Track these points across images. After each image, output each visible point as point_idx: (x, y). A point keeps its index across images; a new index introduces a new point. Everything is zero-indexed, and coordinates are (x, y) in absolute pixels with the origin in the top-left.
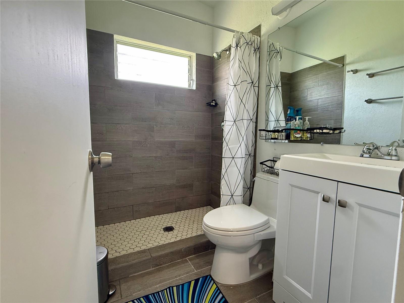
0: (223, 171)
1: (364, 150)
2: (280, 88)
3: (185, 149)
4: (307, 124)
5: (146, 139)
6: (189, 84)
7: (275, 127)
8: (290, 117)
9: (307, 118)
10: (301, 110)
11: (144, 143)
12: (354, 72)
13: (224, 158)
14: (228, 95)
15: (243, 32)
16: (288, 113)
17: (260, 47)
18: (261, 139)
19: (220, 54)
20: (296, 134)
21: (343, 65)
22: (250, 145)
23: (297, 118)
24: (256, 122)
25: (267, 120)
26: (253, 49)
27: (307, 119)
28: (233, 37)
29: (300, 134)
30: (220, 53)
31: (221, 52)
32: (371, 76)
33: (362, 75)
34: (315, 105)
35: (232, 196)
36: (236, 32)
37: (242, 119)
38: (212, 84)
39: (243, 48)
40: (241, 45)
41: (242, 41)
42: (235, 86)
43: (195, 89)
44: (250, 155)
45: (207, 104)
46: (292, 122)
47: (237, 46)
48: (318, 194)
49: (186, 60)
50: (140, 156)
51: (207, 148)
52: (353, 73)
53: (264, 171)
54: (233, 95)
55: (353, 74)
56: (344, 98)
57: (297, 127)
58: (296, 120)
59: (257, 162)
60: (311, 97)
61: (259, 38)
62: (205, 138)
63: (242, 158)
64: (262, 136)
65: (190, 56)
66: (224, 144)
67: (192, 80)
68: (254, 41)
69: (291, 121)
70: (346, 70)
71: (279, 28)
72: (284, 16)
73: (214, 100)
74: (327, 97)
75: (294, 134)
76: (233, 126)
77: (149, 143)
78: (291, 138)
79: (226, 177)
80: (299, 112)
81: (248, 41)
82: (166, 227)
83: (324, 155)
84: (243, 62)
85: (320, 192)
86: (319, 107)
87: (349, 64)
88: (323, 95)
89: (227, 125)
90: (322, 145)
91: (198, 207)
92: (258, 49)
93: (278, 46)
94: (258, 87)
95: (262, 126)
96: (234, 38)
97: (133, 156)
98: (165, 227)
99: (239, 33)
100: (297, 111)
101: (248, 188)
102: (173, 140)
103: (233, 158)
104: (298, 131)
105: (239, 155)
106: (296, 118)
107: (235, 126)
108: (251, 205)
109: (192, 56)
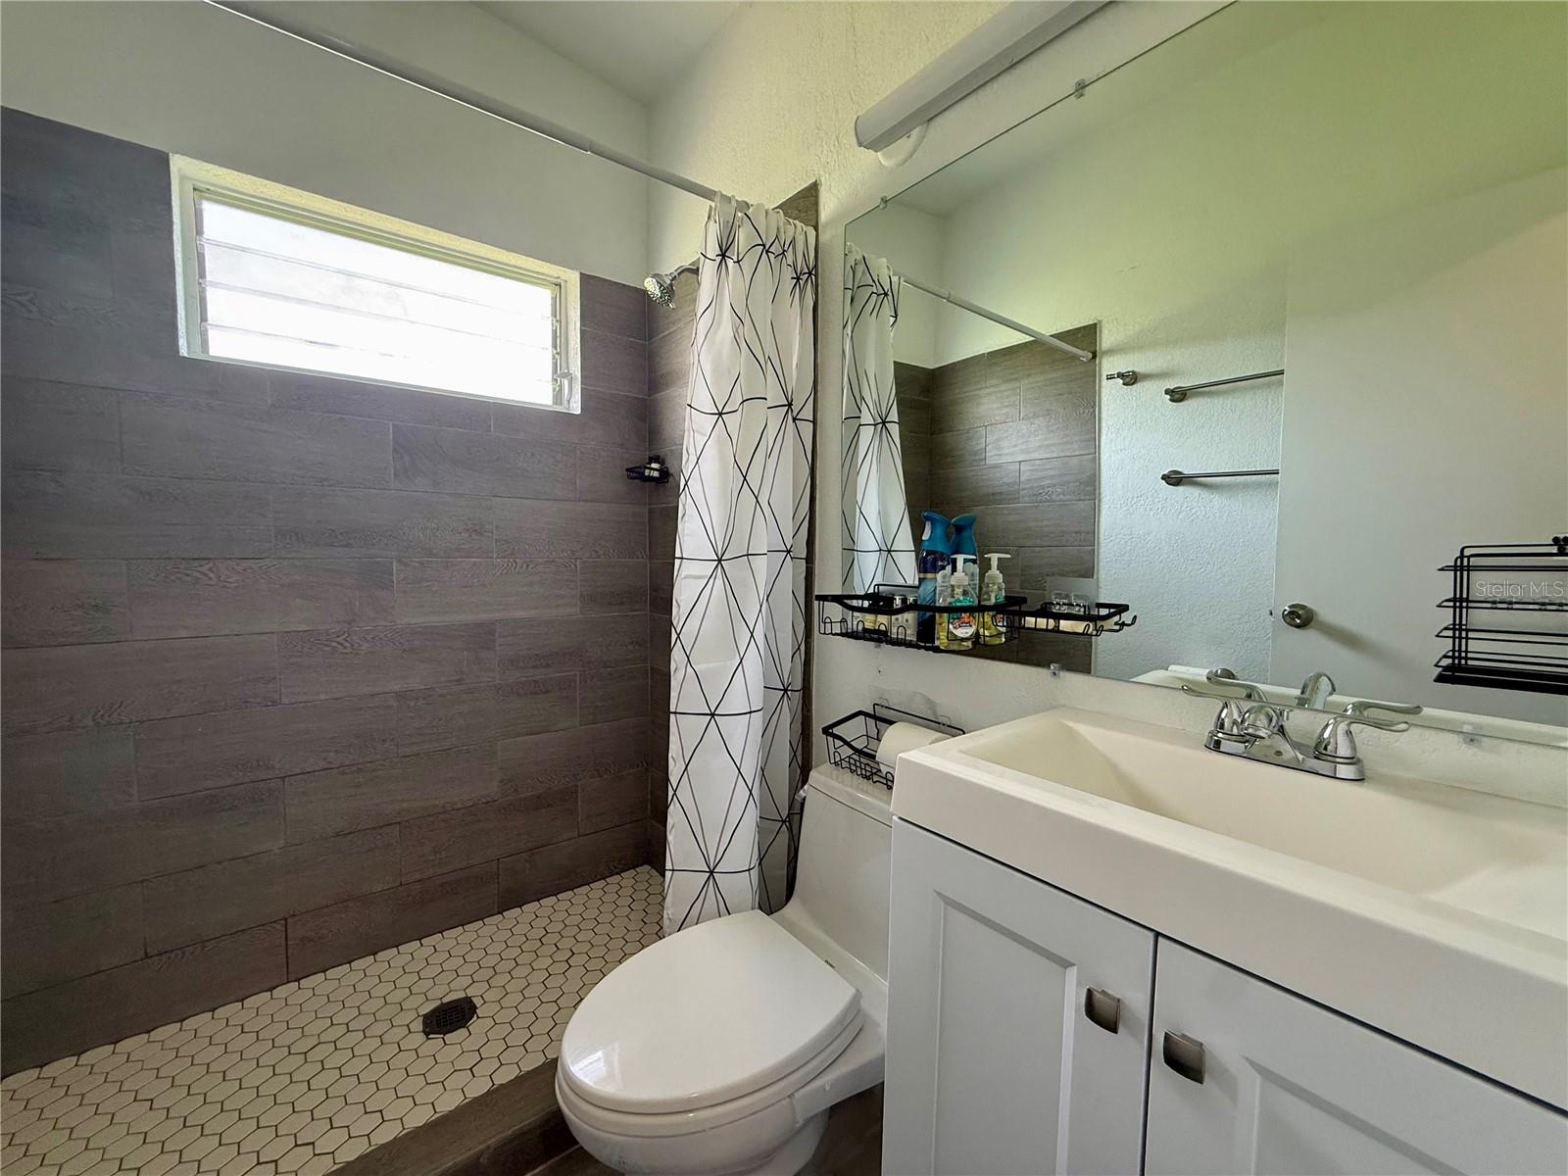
0: (675, 770)
1: (1223, 716)
2: (895, 429)
3: (537, 652)
4: (993, 578)
5: (349, 623)
6: (554, 389)
7: (878, 585)
8: (933, 556)
9: (994, 557)
10: (971, 526)
11: (340, 639)
12: (1128, 380)
13: (675, 713)
14: (692, 450)
15: (750, 203)
16: (926, 537)
17: (816, 266)
18: (825, 633)
19: (669, 282)
20: (955, 628)
21: (1094, 356)
22: (787, 650)
23: (960, 558)
24: (810, 559)
25: (850, 549)
26: (789, 273)
27: (994, 563)
28: (709, 218)
29: (971, 626)
30: (672, 280)
31: (676, 274)
32: (1177, 396)
33: (1152, 393)
34: (1011, 481)
35: (712, 872)
36: (718, 198)
37: (748, 555)
38: (650, 396)
39: (748, 265)
40: (742, 253)
41: (743, 238)
42: (720, 414)
43: (579, 412)
44: (786, 690)
45: (627, 470)
46: (939, 576)
47: (723, 255)
48: (1066, 968)
49: (544, 296)
50: (322, 697)
51: (631, 643)
52: (1124, 384)
53: (838, 759)
54: (711, 452)
55: (1125, 387)
56: (1099, 463)
57: (961, 598)
58: (954, 569)
59: (814, 712)
60: (1000, 455)
61: (812, 233)
62: (622, 603)
63: (750, 712)
64: (828, 620)
65: (559, 281)
66: (677, 655)
67: (568, 375)
68: (793, 242)
69: (935, 569)
70: (1103, 370)
71: (885, 201)
72: (901, 158)
73: (657, 459)
74: (1047, 456)
75: (951, 626)
76: (712, 580)
77: (369, 638)
78: (938, 638)
79: (683, 793)
80: (966, 534)
81: (767, 238)
82: (442, 1004)
83: (1070, 728)
84: (747, 321)
85: (1073, 965)
86: (1024, 489)
87: (1110, 352)
88: (1036, 451)
89: (685, 578)
90: (1055, 674)
91: (599, 877)
92: (810, 275)
93: (882, 268)
94: (814, 422)
95: (829, 582)
96: (712, 222)
97: (285, 700)
98: (437, 1003)
99: (734, 203)
100: (959, 529)
101: (784, 822)
102: (484, 617)
103: (713, 715)
104: (963, 615)
105: (736, 702)
106: (955, 559)
107: (719, 581)
108: (791, 901)
109: (566, 281)
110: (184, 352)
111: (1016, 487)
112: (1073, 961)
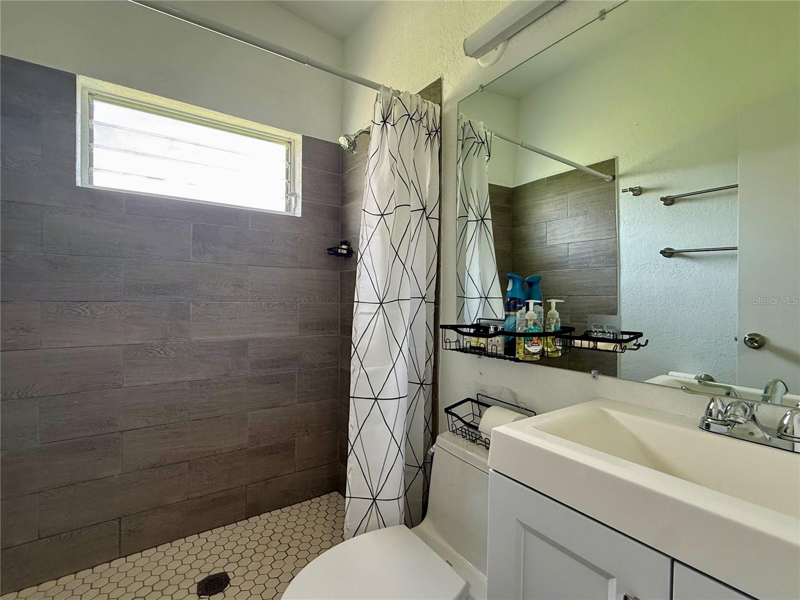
0: (352, 433)
2: (489, 224)
3: (272, 358)
4: (553, 315)
5: (165, 338)
6: (286, 202)
7: (480, 319)
8: (513, 301)
9: (553, 302)
10: (538, 282)
11: (158, 349)
12: (636, 192)
13: (353, 397)
14: (365, 237)
15: (401, 91)
16: (509, 289)
17: (440, 127)
18: (446, 349)
19: (353, 139)
20: (529, 346)
21: (614, 178)
22: (422, 359)
23: (531, 302)
24: (437, 303)
25: (462, 297)
26: (424, 131)
27: (553, 305)
28: (376, 100)
29: (539, 345)
30: (355, 138)
31: (358, 134)
32: (669, 202)
33: (652, 200)
34: (563, 255)
35: (374, 499)
36: (382, 89)
37: (398, 300)
38: (342, 206)
39: (399, 128)
40: (396, 119)
41: (396, 111)
42: (382, 215)
43: (300, 216)
44: (422, 384)
45: (328, 249)
46: (518, 313)
47: (385, 121)
48: (608, 579)
49: (282, 149)
50: (147, 383)
51: (329, 353)
52: (634, 195)
53: (454, 429)
54: (376, 238)
55: (635, 196)
56: (619, 244)
57: (533, 328)
58: (528, 309)
59: (439, 398)
60: (555, 239)
61: (438, 107)
62: (323, 329)
63: (399, 398)
64: (448, 341)
65: (290, 140)
66: (355, 362)
67: (294, 194)
68: (426, 113)
69: (515, 309)
70: (620, 186)
71: (482, 87)
72: (492, 61)
73: (345, 243)
74: (586, 239)
75: (526, 345)
76: (376, 315)
77: (175, 348)
78: (518, 353)
79: (358, 448)
80: (535, 287)
81: (411, 110)
82: (210, 576)
83: (604, 412)
84: (399, 160)
85: (614, 577)
86: (570, 260)
87: (624, 175)
88: (578, 236)
89: (360, 314)
90: (594, 377)
91: (307, 498)
92: (437, 132)
93: (481, 127)
94: (440, 219)
95: (449, 317)
96: (378, 103)
97: (125, 385)
98: (207, 575)
99: (391, 92)
100: (531, 284)
101: (420, 468)
102: (241, 337)
103: (376, 399)
104: (534, 338)
105: (391, 391)
106: (528, 303)
107: (381, 316)
108: (425, 519)
109: (294, 140)
110: (79, 184)
111: (567, 259)
112: (614, 575)
